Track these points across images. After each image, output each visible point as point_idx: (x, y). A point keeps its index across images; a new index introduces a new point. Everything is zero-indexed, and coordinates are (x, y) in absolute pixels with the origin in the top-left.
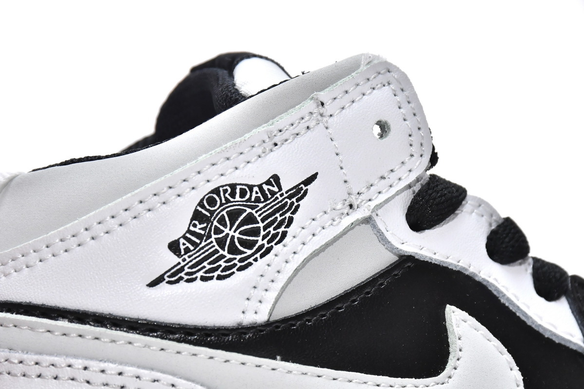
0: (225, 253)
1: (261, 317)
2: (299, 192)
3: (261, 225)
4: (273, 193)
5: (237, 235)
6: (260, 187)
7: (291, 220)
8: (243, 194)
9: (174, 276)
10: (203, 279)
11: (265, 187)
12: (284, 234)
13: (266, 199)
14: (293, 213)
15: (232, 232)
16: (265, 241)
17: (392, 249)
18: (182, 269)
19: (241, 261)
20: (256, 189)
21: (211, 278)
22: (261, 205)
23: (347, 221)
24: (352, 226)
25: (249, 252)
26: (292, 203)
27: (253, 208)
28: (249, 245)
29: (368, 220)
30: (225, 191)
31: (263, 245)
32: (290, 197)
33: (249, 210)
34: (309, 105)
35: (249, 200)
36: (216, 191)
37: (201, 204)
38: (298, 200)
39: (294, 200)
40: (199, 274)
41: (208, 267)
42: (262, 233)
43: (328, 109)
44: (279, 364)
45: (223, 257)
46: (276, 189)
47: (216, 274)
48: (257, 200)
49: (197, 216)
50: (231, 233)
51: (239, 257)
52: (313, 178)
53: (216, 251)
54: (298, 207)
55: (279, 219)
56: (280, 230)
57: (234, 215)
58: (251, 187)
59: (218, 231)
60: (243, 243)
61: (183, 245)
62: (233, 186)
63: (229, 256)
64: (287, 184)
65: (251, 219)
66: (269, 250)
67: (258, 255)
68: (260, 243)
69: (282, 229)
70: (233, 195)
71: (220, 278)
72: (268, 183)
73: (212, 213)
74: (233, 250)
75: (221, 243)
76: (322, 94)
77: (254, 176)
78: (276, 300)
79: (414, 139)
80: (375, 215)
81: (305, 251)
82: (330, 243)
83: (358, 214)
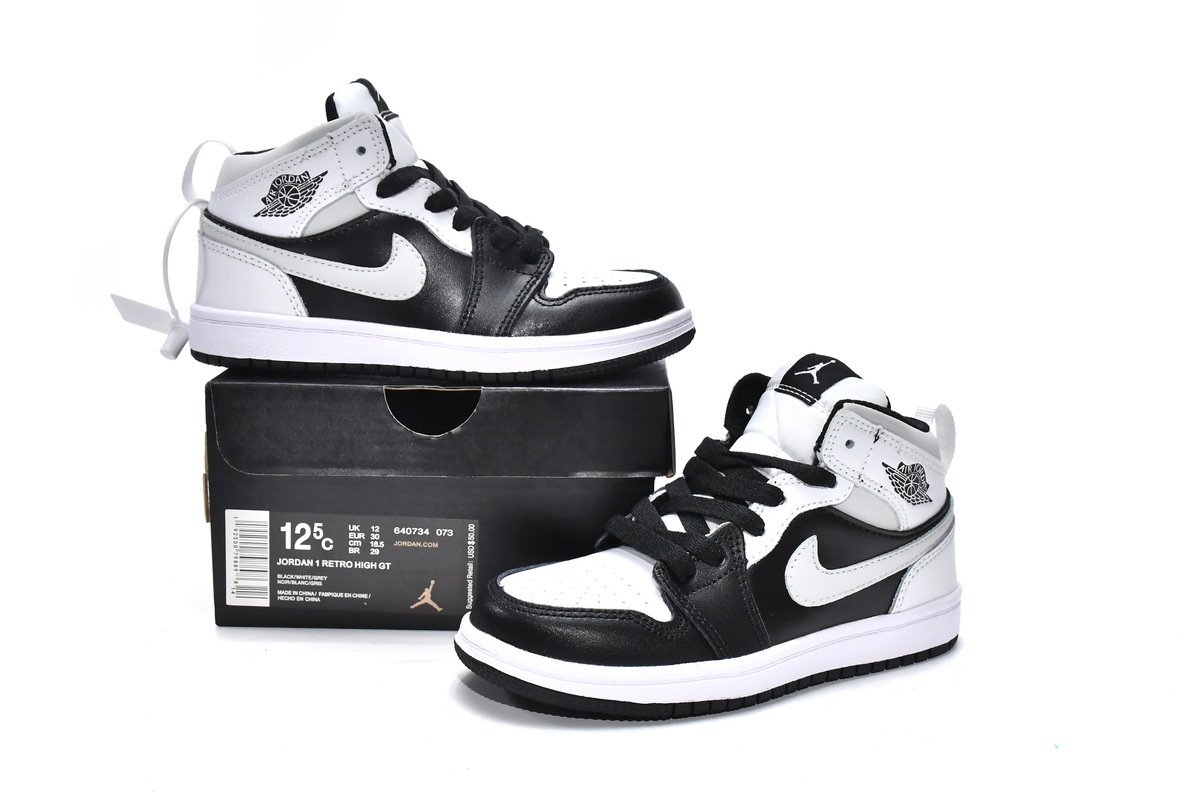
0: (284, 205)
1: (299, 235)
2: (318, 179)
3: (300, 194)
4: (306, 179)
5: (289, 198)
6: (300, 176)
7: (314, 192)
8: (292, 179)
9: (264, 213)
10: (276, 216)
11: (302, 176)
12: (311, 198)
13: (303, 182)
14: (316, 189)
15: (286, 196)
16: (302, 201)
17: (366, 207)
18: (266, 211)
19: (291, 209)
20: (298, 177)
21: (279, 216)
22: (300, 185)
23: (343, 193)
24: (345, 196)
25: (294, 206)
26: (316, 184)
27: (296, 186)
28: (295, 202)
29: (353, 193)
30: (284, 177)
31: (300, 203)
32: (314, 181)
33: (294, 187)
34: (325, 139)
35: (295, 182)
36: (280, 177)
37: (274, 182)
38: (318, 183)
39: (316, 182)
40: (274, 214)
41: (278, 211)
42: (301, 197)
43: (334, 141)
44: (306, 258)
45: (283, 207)
46: (307, 177)
47: (281, 214)
48: (299, 182)
49: (272, 188)
51: (289, 208)
52: (326, 173)
53: (281, 204)
54: (318, 186)
55: (309, 191)
56: (309, 196)
57: (288, 189)
58: (296, 176)
59: (281, 195)
60: (291, 201)
61: (268, 200)
62: (288, 176)
63: (286, 207)
64: (313, 175)
65: (295, 191)
66: (303, 206)
67: (298, 208)
70: (287, 179)
71: (283, 216)
72: (304, 174)
73: (279, 187)
74: (287, 204)
75: (282, 200)
76: (331, 134)
77: (297, 171)
78: (305, 228)
79: (380, 155)
80: (356, 191)
81: (319, 207)
82: (331, 204)
83: (348, 190)
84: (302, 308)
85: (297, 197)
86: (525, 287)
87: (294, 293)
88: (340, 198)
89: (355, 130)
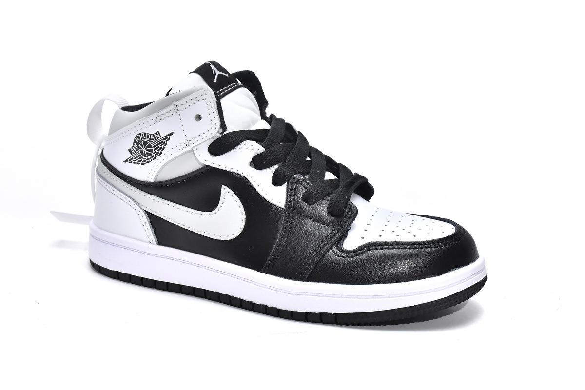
0: (143, 156)
1: (153, 181)
2: (167, 138)
3: (153, 148)
4: (158, 138)
5: (145, 151)
6: (153, 134)
7: (164, 148)
8: (148, 137)
9: (130, 161)
10: (138, 164)
11: (155, 135)
12: (161, 153)
13: (155, 139)
14: (165, 145)
16: (154, 154)
18: (132, 159)
19: (147, 160)
20: (152, 135)
21: (140, 164)
22: (154, 141)
23: (185, 150)
24: (186, 152)
25: (149, 157)
26: (165, 142)
27: (151, 142)
28: (150, 155)
29: (192, 151)
30: (143, 135)
31: (153, 156)
32: (164, 139)
33: (149, 143)
34: (172, 107)
35: (150, 139)
36: (140, 134)
37: (136, 138)
38: (167, 141)
39: (165, 141)
40: (137, 162)
41: (139, 160)
42: (154, 151)
43: (180, 108)
44: (157, 199)
45: (142, 157)
46: (159, 136)
47: (141, 162)
48: (152, 139)
49: (135, 141)
50: (144, 150)
51: (146, 158)
52: (172, 133)
53: (140, 155)
54: (167, 143)
55: (160, 147)
56: (160, 151)
57: (145, 143)
58: (150, 135)
59: (141, 148)
60: (147, 154)
61: (132, 151)
62: (145, 133)
63: (144, 157)
64: (163, 135)
65: (150, 146)
66: (155, 158)
67: (152, 159)
68: (153, 155)
69: (161, 151)
70: (145, 136)
71: (142, 164)
72: (156, 133)
73: (139, 141)
74: (145, 155)
75: (142, 152)
76: (176, 103)
77: (151, 131)
78: (157, 175)
79: (214, 122)
80: (195, 149)
81: (167, 160)
82: (176, 158)
83: (188, 149)
84: (152, 238)
85: (151, 151)
86: (326, 238)
87: (148, 225)
88: (182, 154)
89: (195, 101)
